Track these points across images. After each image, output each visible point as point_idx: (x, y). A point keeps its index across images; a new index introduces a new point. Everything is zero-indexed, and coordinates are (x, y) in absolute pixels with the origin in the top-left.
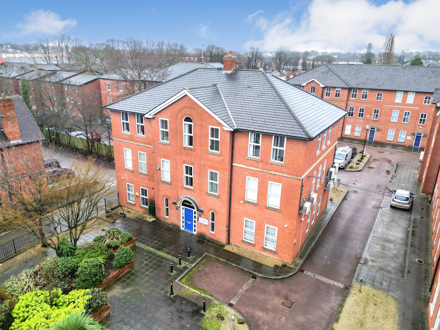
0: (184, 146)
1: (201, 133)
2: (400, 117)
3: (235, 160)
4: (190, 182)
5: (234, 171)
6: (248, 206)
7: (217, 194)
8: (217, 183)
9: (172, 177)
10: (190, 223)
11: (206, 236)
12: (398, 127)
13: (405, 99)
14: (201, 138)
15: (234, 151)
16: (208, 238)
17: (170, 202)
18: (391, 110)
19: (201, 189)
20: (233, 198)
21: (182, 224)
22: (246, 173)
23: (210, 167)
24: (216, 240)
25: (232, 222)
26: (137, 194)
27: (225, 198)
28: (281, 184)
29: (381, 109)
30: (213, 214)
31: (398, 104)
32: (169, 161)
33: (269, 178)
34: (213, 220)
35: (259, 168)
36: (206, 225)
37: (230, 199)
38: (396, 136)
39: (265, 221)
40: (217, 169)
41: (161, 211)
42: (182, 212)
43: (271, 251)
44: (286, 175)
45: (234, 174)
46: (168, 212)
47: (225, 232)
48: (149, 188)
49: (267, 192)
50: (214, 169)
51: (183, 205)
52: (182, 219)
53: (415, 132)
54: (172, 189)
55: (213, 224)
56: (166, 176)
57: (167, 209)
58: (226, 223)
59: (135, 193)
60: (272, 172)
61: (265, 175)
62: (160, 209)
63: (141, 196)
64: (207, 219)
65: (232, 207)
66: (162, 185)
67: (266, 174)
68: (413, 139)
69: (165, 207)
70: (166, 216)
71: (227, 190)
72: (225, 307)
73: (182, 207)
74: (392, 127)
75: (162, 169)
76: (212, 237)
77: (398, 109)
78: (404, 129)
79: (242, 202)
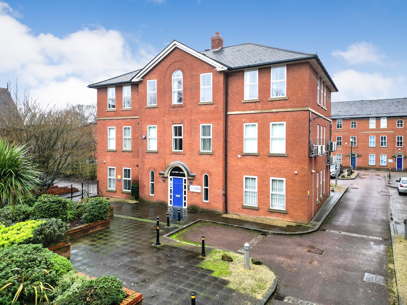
0: (173, 103)
1: (192, 85)
2: (377, 142)
3: (229, 108)
4: (179, 144)
5: (229, 121)
6: (248, 159)
7: (211, 151)
8: (211, 137)
9: (159, 144)
10: (179, 196)
11: (199, 208)
12: (378, 151)
13: (378, 124)
14: (191, 90)
15: (229, 98)
16: (201, 209)
17: (156, 175)
18: (368, 136)
19: (192, 150)
20: (229, 154)
21: (169, 199)
22: (244, 120)
23: (203, 121)
24: (210, 210)
25: (229, 184)
26: (119, 177)
27: (220, 153)
28: (285, 123)
29: (358, 136)
30: (206, 177)
31: (372, 130)
32: (156, 126)
33: (270, 118)
34: (206, 185)
35: (257, 110)
36: (199, 193)
37: (226, 155)
38: (378, 160)
39: (269, 173)
40: (210, 121)
41: (145, 189)
42: (170, 183)
43: (279, 212)
44: (290, 110)
45: (229, 124)
46: (153, 189)
47: (222, 196)
48: (133, 166)
49: (269, 135)
50: (206, 121)
51: (171, 174)
52: (169, 194)
53: (395, 155)
54: (160, 158)
55: (206, 190)
56: (153, 145)
57: (153, 184)
58: (222, 184)
59: (117, 176)
60: (274, 111)
61: (265, 116)
62: (144, 186)
63: (124, 178)
64: (200, 184)
65: (228, 165)
66: (147, 156)
67: (267, 114)
68: (394, 162)
69: (150, 182)
70: (150, 195)
71: (222, 143)
72: (232, 253)
73: (170, 177)
74: (372, 152)
75: (148, 137)
76: (206, 207)
77: (374, 134)
78: (384, 153)
79: (239, 156)
